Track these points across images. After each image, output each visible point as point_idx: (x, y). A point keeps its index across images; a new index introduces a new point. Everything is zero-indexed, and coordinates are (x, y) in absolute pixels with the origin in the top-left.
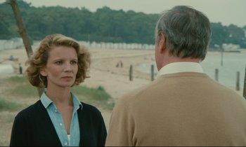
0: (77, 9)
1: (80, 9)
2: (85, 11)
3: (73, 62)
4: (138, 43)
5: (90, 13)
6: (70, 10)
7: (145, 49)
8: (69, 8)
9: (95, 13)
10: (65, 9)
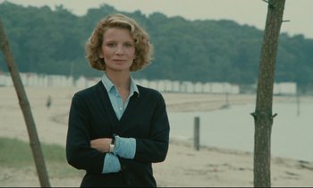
0: (46, 8)
1: (53, 9)
2: (63, 14)
3: (127, 45)
4: (173, 79)
5: (74, 17)
6: (32, 11)
7: (186, 92)
8: (30, 7)
9: (85, 19)
10: (21, 8)
